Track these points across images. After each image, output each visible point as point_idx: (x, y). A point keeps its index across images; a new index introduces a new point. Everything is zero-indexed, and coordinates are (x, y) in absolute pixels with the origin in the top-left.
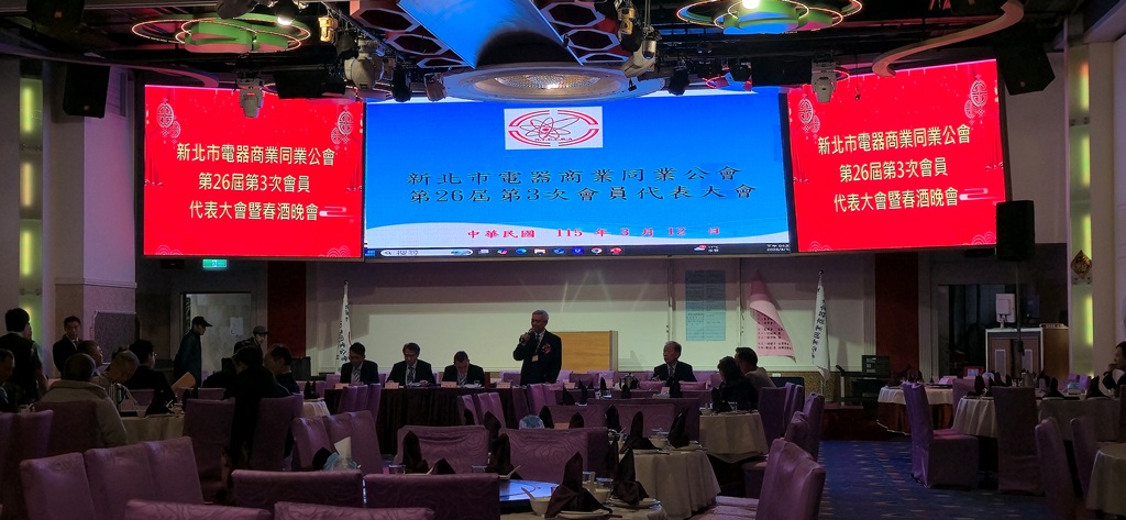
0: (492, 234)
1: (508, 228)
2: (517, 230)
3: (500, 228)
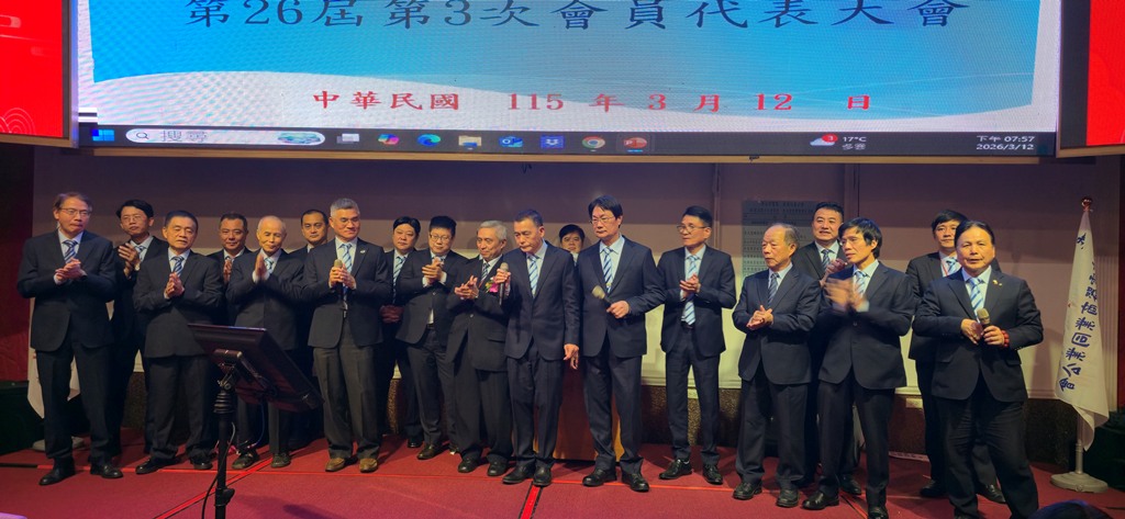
0: (366, 100)
1: (401, 86)
2: (422, 91)
3: (385, 87)
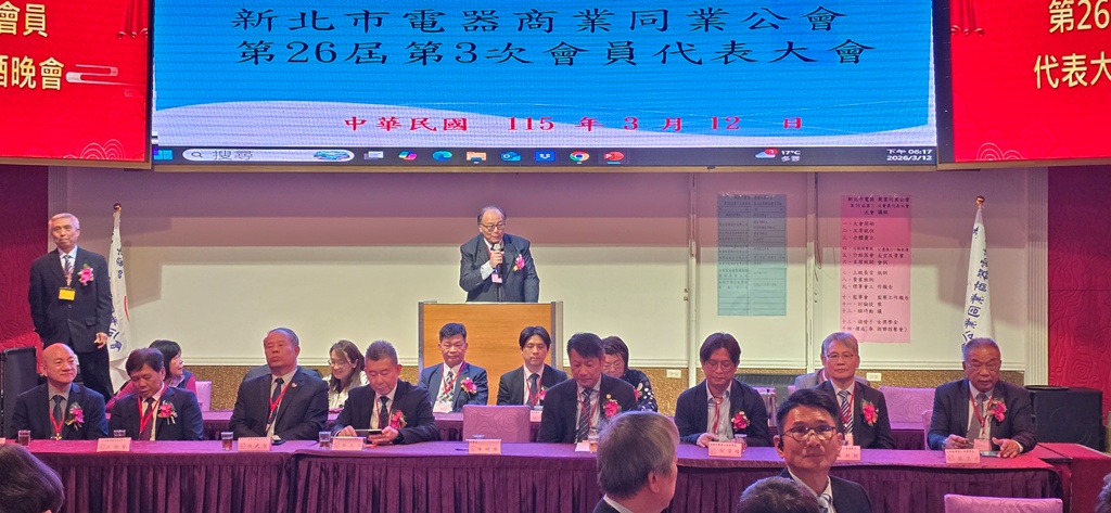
0: (389, 124)
3: (405, 114)
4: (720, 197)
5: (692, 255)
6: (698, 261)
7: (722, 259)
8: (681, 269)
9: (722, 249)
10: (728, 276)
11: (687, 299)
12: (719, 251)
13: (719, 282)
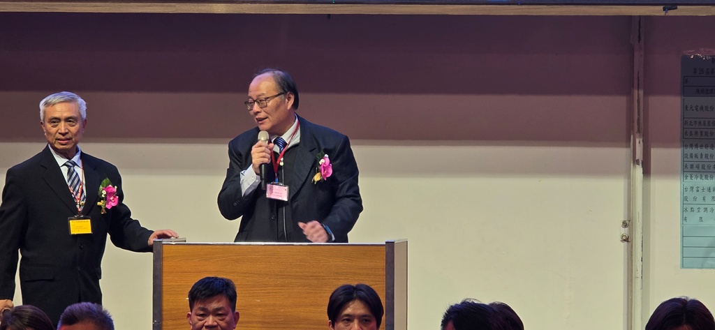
4: (685, 59)
5: (636, 162)
6: (647, 172)
7: (690, 168)
8: (617, 186)
9: (689, 151)
10: (700, 200)
11: (626, 240)
12: (684, 156)
13: (684, 210)
